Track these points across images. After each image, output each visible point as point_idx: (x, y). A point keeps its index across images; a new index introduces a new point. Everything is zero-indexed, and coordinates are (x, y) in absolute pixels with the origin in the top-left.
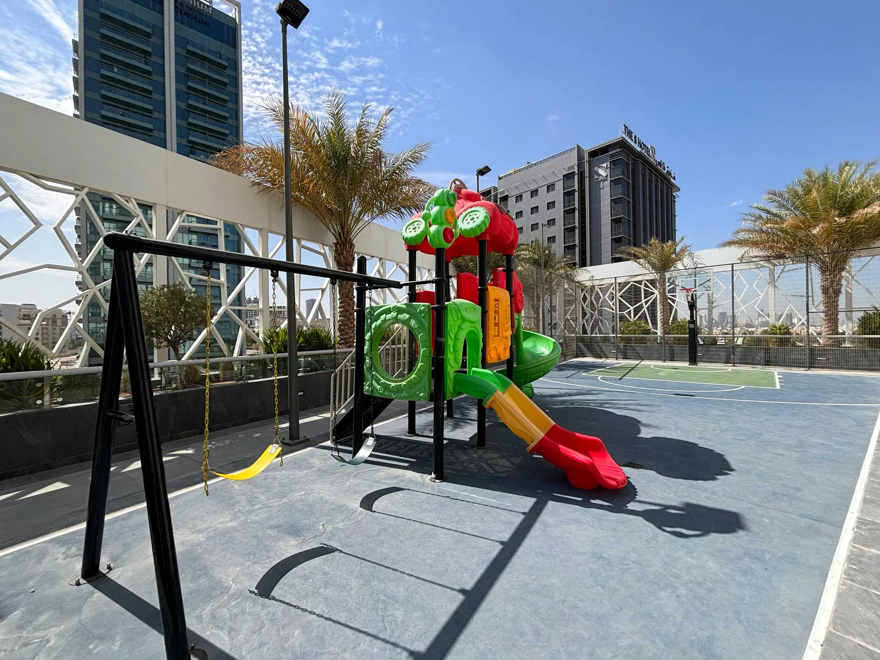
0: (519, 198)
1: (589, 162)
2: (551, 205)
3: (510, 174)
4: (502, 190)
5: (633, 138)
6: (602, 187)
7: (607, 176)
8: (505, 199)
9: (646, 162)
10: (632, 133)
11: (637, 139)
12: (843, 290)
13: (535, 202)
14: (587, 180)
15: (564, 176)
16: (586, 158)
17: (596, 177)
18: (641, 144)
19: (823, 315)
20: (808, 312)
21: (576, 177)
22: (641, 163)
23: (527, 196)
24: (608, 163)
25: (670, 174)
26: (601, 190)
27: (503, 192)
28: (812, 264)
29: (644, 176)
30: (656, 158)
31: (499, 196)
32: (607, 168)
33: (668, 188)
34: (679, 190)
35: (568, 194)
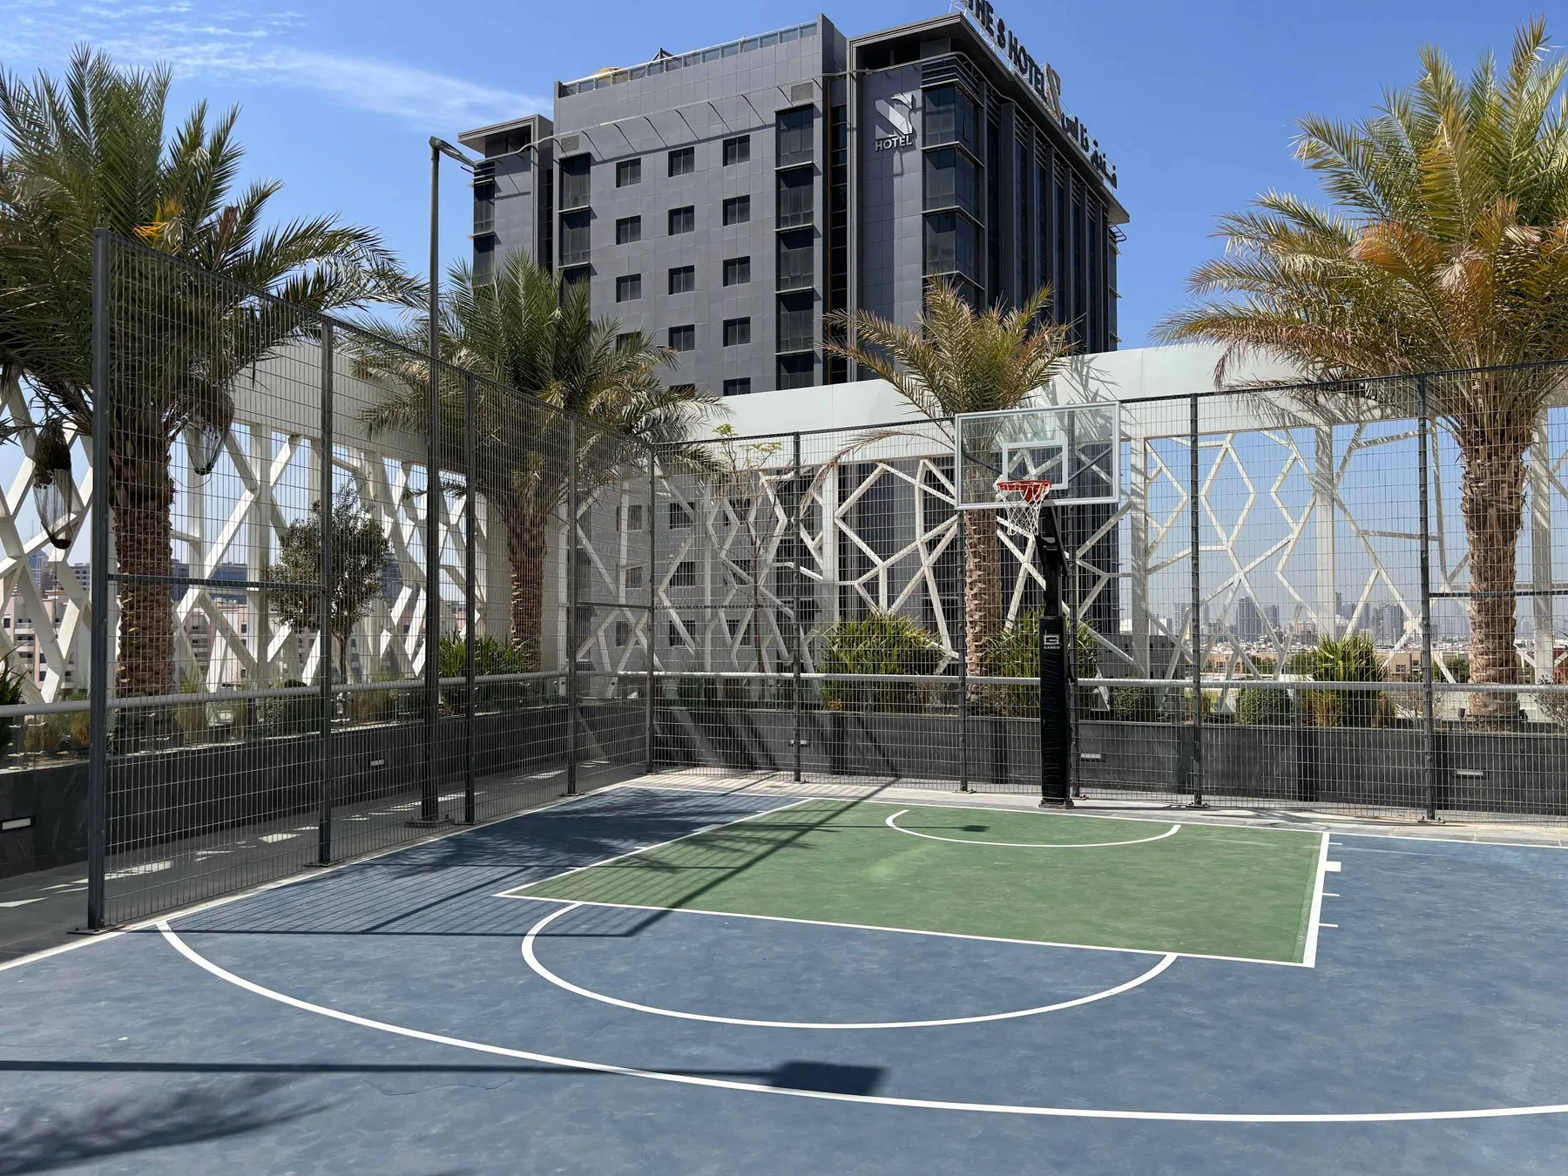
0: (628, 169)
1: (860, 79)
2: (735, 208)
3: (599, 83)
4: (571, 136)
5: (994, 27)
6: (897, 169)
7: (913, 135)
8: (579, 165)
9: (1032, 113)
10: (991, 10)
11: (1006, 34)
12: (1526, 517)
13: (682, 189)
14: (852, 140)
15: (779, 114)
16: (851, 66)
17: (880, 133)
18: (1017, 53)
19: (1468, 606)
20: (1427, 595)
21: (818, 123)
22: (1018, 112)
23: (653, 166)
24: (918, 94)
25: (1102, 166)
26: (896, 180)
27: (573, 141)
28: (1439, 419)
29: (1025, 156)
30: (1063, 110)
31: (558, 155)
32: (914, 109)
33: (1094, 210)
34: (1125, 217)
35: (792, 180)
